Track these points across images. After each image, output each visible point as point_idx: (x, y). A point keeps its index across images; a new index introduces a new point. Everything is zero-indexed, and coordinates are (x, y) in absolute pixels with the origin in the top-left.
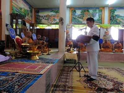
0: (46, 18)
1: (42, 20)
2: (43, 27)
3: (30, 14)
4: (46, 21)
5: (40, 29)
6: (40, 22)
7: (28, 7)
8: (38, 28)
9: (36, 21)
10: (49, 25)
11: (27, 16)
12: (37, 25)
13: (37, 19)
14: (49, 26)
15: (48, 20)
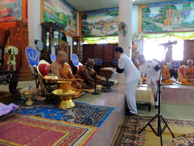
0: (99, 26)
1: (92, 31)
2: (93, 41)
3: (73, 22)
4: (99, 31)
5: (89, 45)
6: (89, 34)
7: (70, 10)
8: (86, 43)
9: (82, 32)
10: (104, 37)
11: (68, 25)
12: (84, 38)
13: (85, 28)
14: (103, 39)
15: (101, 29)
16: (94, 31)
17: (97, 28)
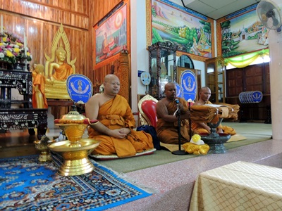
0: (252, 34)
1: (239, 44)
2: (242, 61)
3: (204, 37)
4: (253, 42)
5: (237, 69)
6: (235, 51)
7: (199, 20)
8: (229, 67)
9: (223, 50)
10: (263, 51)
11: (195, 44)
12: (226, 60)
13: (227, 43)
14: (261, 54)
15: (257, 37)
16: (244, 44)
17: (250, 38)
